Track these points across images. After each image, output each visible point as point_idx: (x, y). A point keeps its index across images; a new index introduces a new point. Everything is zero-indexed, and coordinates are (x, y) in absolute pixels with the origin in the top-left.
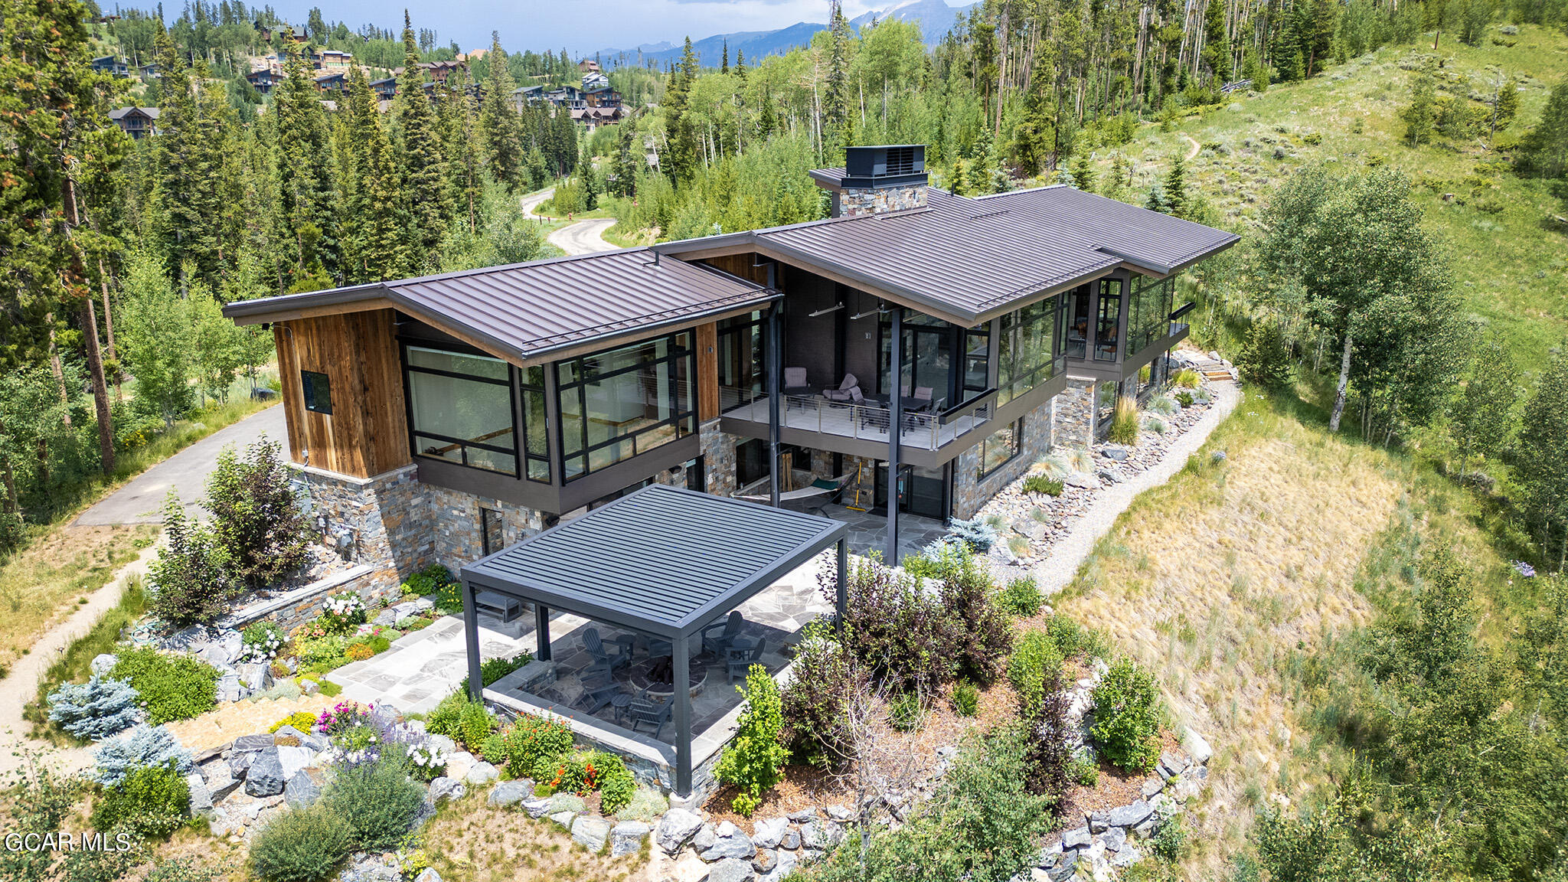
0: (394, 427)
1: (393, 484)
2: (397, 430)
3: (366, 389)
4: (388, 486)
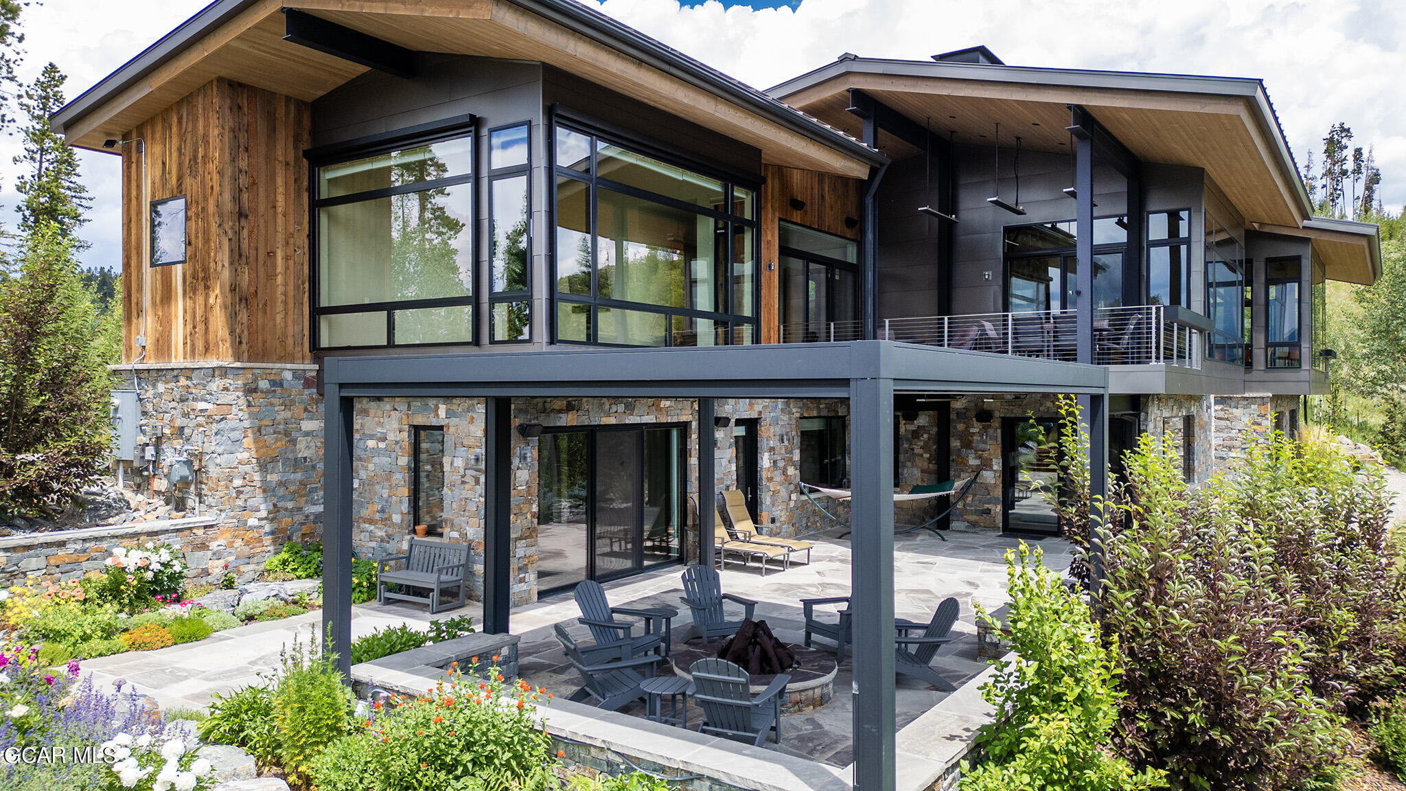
0: (285, 294)
1: (274, 383)
2: (291, 301)
3: (241, 215)
4: (264, 384)
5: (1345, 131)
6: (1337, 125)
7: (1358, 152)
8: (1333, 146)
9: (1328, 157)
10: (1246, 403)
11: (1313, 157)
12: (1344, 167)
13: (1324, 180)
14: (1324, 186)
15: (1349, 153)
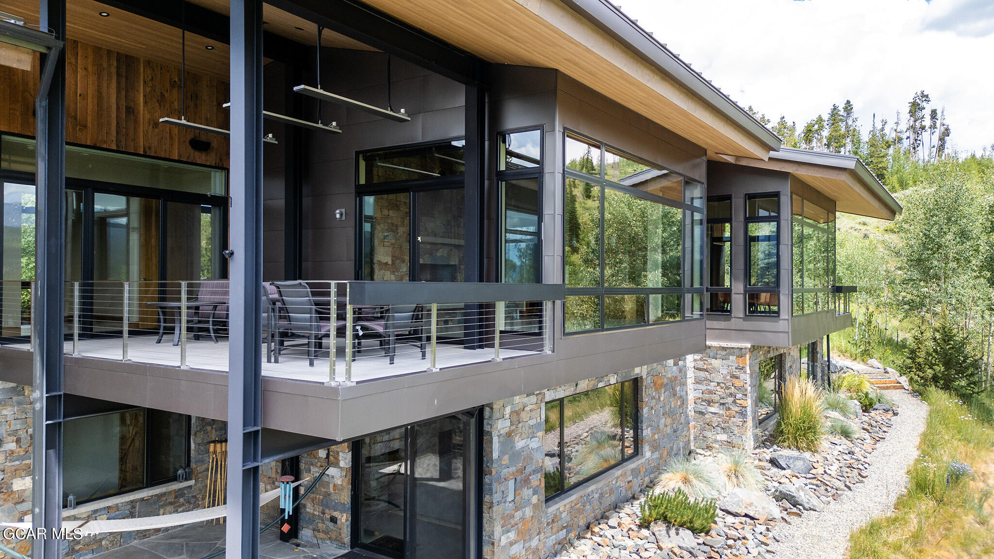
5: (925, 97)
6: (919, 93)
7: (934, 114)
8: (915, 108)
9: (911, 116)
10: (724, 353)
11: (900, 116)
12: (923, 123)
13: (908, 133)
14: (908, 138)
15: (927, 113)
